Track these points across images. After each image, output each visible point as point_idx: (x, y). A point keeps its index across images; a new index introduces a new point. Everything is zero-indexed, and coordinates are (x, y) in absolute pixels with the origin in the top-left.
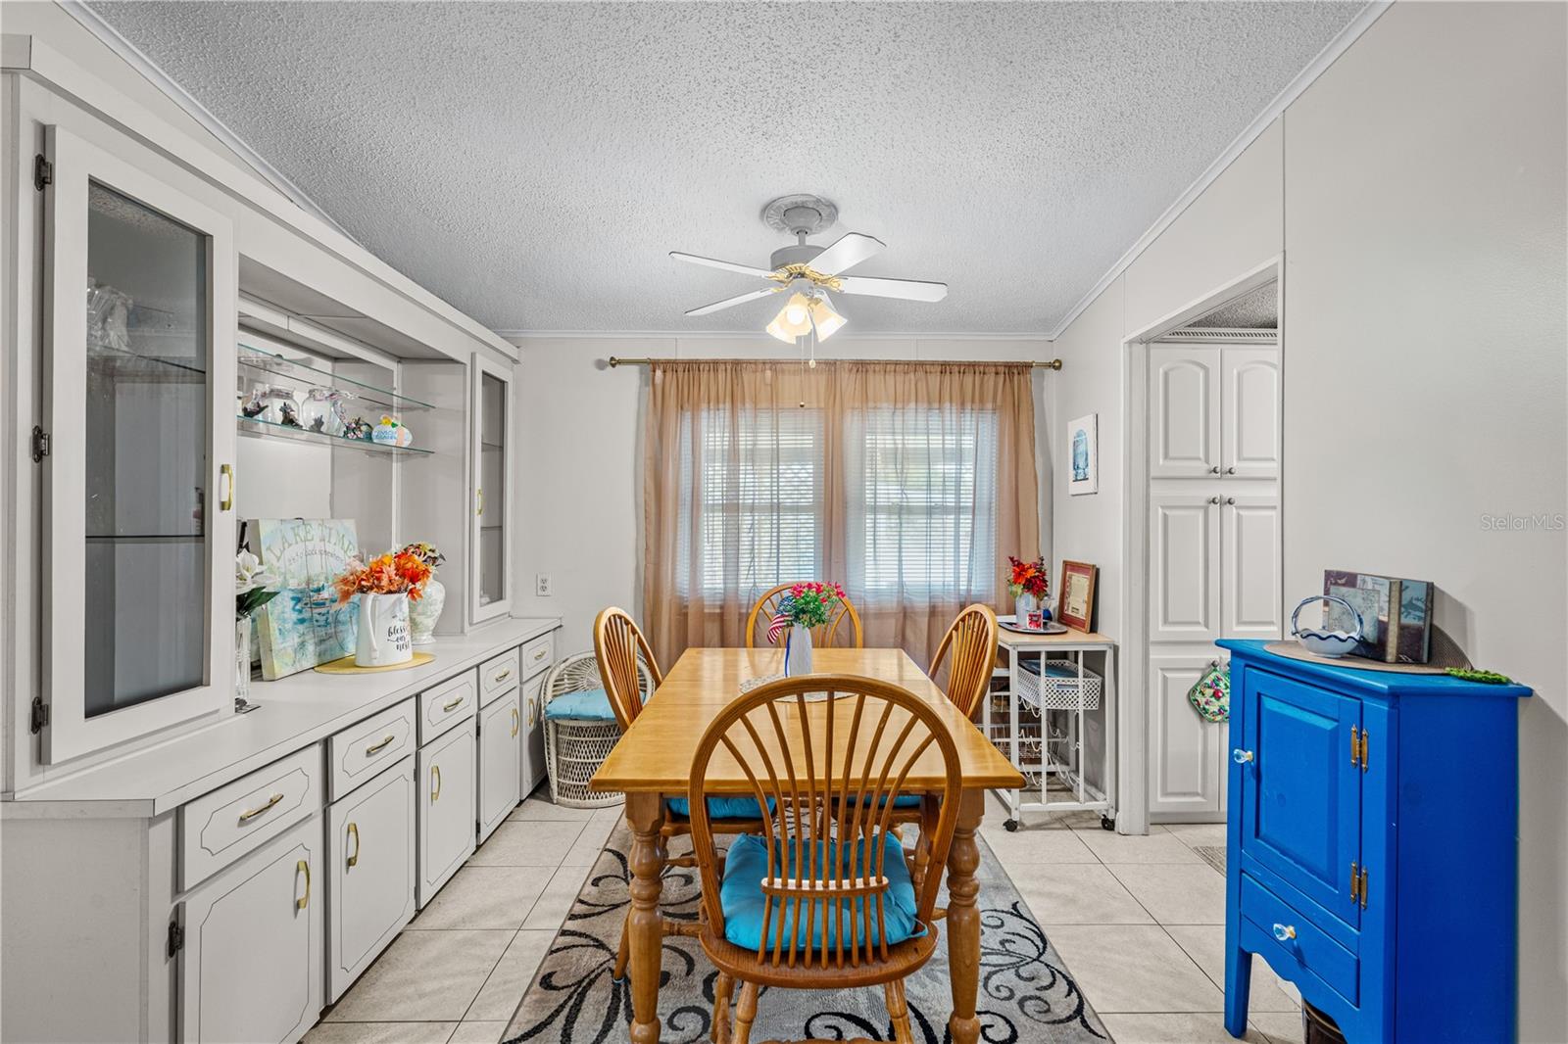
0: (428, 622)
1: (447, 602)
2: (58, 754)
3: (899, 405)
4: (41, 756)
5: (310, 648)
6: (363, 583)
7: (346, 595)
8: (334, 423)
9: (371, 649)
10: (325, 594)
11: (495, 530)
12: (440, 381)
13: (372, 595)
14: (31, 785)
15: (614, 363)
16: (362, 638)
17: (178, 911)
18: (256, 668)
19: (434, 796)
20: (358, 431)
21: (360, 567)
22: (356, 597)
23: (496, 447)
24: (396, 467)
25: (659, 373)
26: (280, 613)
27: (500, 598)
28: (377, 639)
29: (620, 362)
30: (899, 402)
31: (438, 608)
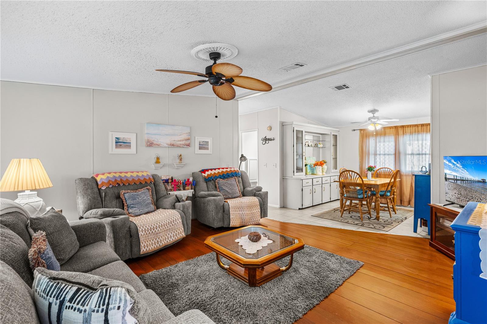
0: (325, 171)
1: (327, 169)
2: (295, 175)
3: (411, 134)
4: (294, 175)
5: (311, 172)
6: (316, 165)
7: (314, 166)
8: (313, 145)
9: (317, 173)
10: (312, 166)
11: (335, 159)
12: (327, 137)
13: (317, 166)
14: (293, 177)
15: (354, 130)
16: (316, 171)
17: (302, 188)
18: (306, 174)
19: (324, 191)
20: (316, 145)
21: (316, 163)
22: (315, 166)
23: (335, 145)
24: (321, 149)
25: (362, 131)
26: (308, 166)
27: (336, 169)
28: (318, 172)
29: (355, 130)
30: (411, 133)
31: (326, 169)
